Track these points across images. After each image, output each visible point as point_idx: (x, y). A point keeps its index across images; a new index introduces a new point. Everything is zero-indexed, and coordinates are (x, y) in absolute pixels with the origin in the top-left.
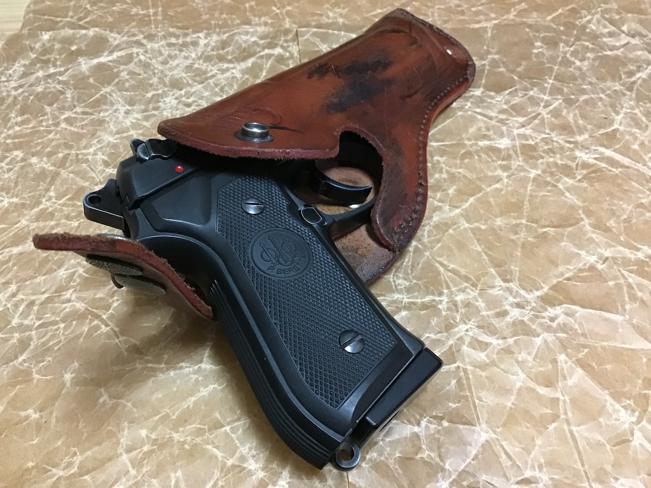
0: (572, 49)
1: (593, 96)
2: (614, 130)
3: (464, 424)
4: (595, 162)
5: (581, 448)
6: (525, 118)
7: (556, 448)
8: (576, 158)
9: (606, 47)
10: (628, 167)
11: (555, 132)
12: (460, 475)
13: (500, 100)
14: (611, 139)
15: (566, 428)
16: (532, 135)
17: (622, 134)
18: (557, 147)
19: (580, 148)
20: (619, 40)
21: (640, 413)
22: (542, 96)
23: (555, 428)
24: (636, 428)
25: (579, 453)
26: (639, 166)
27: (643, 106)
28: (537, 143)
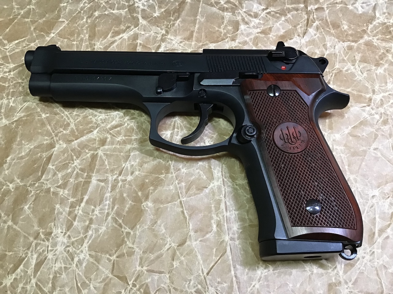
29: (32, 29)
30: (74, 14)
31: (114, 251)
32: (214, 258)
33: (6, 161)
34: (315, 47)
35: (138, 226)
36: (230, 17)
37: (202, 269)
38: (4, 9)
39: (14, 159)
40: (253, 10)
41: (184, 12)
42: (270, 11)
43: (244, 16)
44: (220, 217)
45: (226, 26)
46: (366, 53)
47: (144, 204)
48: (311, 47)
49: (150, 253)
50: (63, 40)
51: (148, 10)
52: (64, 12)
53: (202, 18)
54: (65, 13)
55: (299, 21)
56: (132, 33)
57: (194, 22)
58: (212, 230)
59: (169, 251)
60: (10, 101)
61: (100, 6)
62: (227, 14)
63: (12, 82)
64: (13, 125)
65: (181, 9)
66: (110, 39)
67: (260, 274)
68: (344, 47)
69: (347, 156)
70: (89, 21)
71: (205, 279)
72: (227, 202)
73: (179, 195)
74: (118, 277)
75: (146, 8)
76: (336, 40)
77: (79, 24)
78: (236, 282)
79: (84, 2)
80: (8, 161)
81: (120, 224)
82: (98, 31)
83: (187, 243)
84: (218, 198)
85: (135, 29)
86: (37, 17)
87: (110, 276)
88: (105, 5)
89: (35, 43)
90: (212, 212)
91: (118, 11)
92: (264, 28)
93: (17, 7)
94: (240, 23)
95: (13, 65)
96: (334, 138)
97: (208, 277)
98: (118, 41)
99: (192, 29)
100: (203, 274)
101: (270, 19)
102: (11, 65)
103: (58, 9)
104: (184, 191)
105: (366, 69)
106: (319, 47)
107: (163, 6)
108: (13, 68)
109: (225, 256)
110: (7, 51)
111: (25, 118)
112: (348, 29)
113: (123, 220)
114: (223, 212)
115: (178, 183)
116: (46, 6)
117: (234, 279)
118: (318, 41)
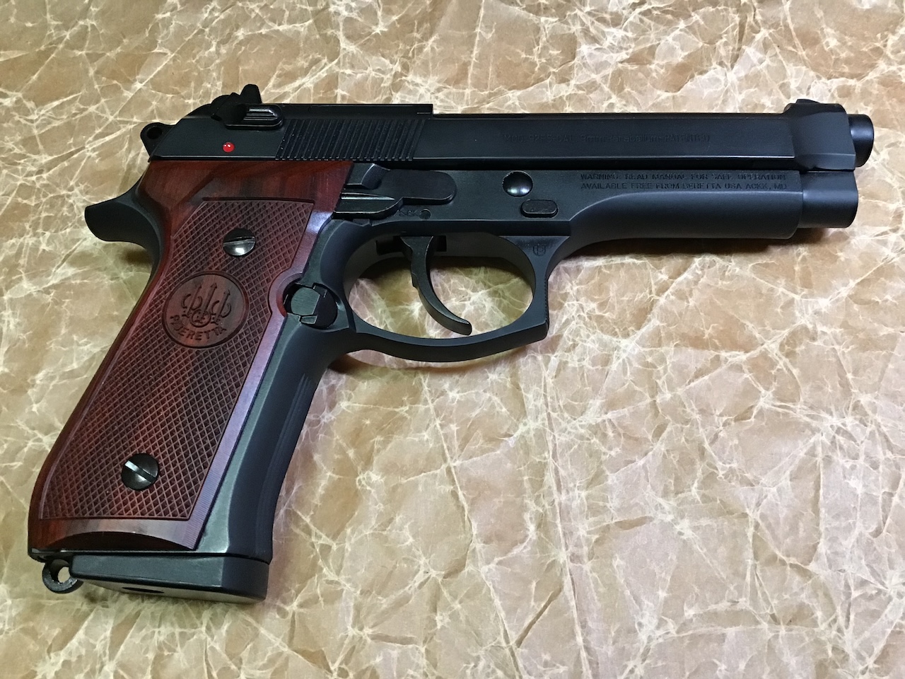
29: (92, 72)
30: (187, 35)
31: (293, 591)
32: (532, 603)
33: (34, 381)
34: (761, 90)
35: (349, 531)
36: (553, 27)
37: (505, 631)
38: (26, 29)
39: (52, 378)
40: (609, 6)
41: (443, 18)
42: (650, 7)
43: (589, 24)
44: (544, 506)
45: (544, 48)
46: (883, 104)
47: (361, 477)
48: (752, 90)
49: (379, 593)
50: (162, 97)
51: (359, 19)
52: (165, 32)
53: (487, 32)
54: (167, 35)
55: (722, 30)
56: (323, 74)
57: (470, 41)
58: (527, 536)
59: (425, 589)
60: (41, 239)
61: (248, 17)
62: (546, 21)
63: (45, 196)
64: (48, 296)
65: (437, 14)
66: (272, 91)
67: (646, 641)
68: (830, 91)
69: (849, 349)
70: (223, 51)
71: (513, 655)
72: (560, 468)
73: (444, 454)
74: (303, 653)
75: (354, 15)
76: (812, 73)
77: (200, 57)
78: (587, 662)
79: (211, 7)
80: (38, 382)
81: (307, 526)
82: (245, 72)
83: (466, 570)
84: (538, 460)
85: (330, 65)
86: (102, 46)
87: (286, 650)
88: (260, 14)
89: (97, 105)
90: (525, 493)
91: (291, 26)
92: (636, 49)
93: (56, 23)
94: (579, 40)
95: (46, 156)
96: (816, 307)
97: (520, 650)
98: (292, 96)
99: (464, 58)
100: (508, 642)
101: (650, 27)
102: (43, 156)
103: (150, 26)
104: (456, 443)
105: (887, 142)
106: (772, 90)
107: (395, 7)
108: (46, 163)
109: (561, 598)
110: (35, 124)
111: (78, 282)
112: (839, 47)
113: (312, 516)
114: (551, 494)
115: (440, 425)
116: (123, 20)
117: (584, 654)
118: (768, 77)
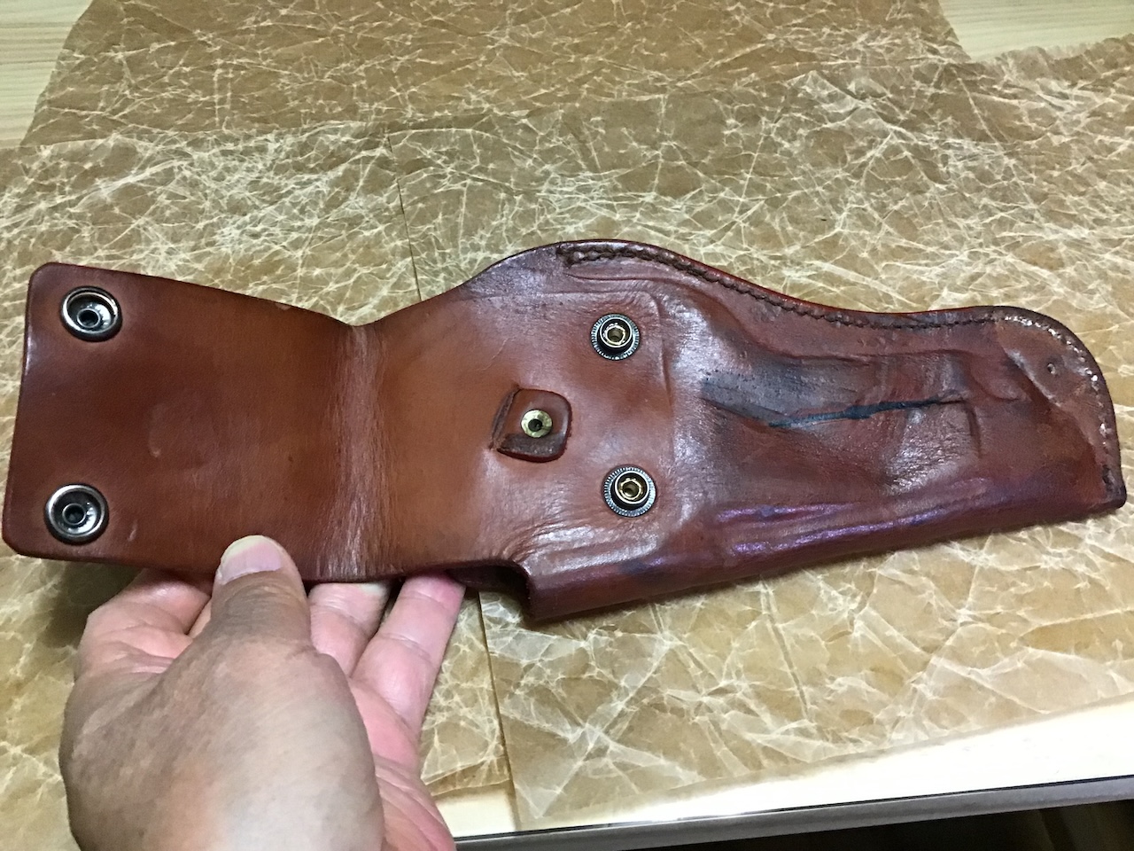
0: (778, 125)
1: (806, 191)
2: (836, 235)
3: (642, 632)
4: (811, 281)
5: (789, 648)
6: (715, 231)
7: (757, 649)
8: (783, 279)
9: (825, 117)
10: (854, 284)
11: (755, 246)
12: (639, 692)
13: (678, 208)
14: (830, 249)
15: (769, 625)
16: (725, 253)
17: (846, 239)
18: (758, 267)
19: (789, 264)
20: (844, 106)
21: (863, 597)
22: (737, 198)
23: (756, 626)
24: (856, 616)
25: (786, 654)
26: (868, 281)
27: (875, 198)
28: (731, 264)
